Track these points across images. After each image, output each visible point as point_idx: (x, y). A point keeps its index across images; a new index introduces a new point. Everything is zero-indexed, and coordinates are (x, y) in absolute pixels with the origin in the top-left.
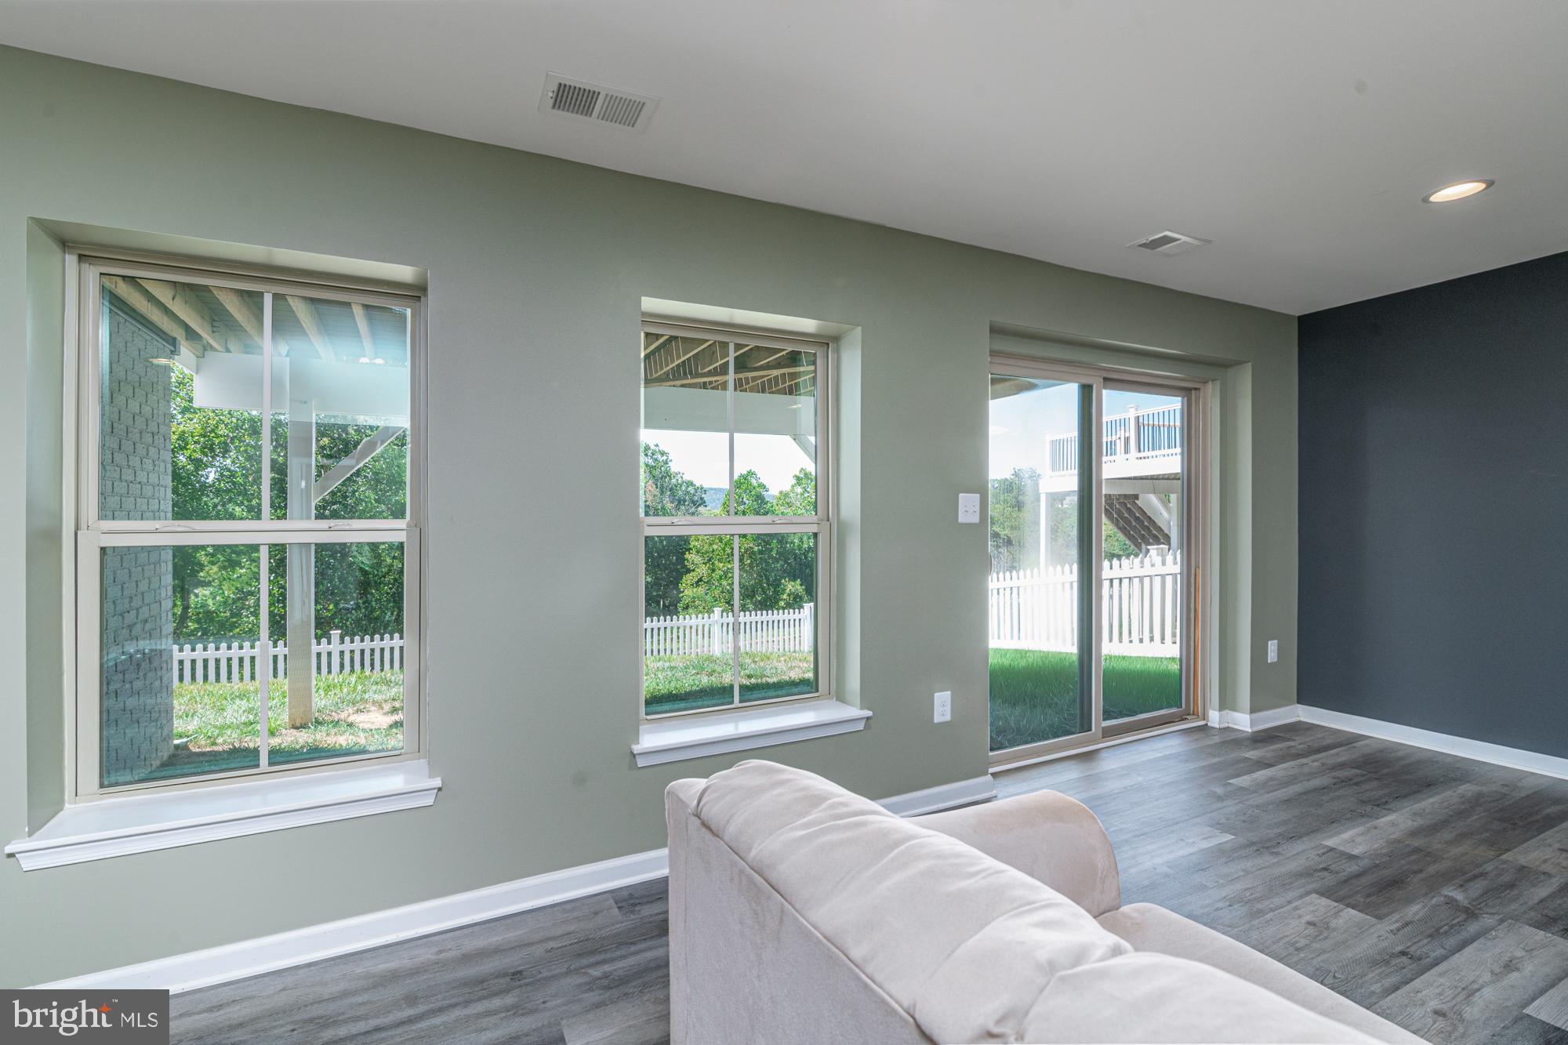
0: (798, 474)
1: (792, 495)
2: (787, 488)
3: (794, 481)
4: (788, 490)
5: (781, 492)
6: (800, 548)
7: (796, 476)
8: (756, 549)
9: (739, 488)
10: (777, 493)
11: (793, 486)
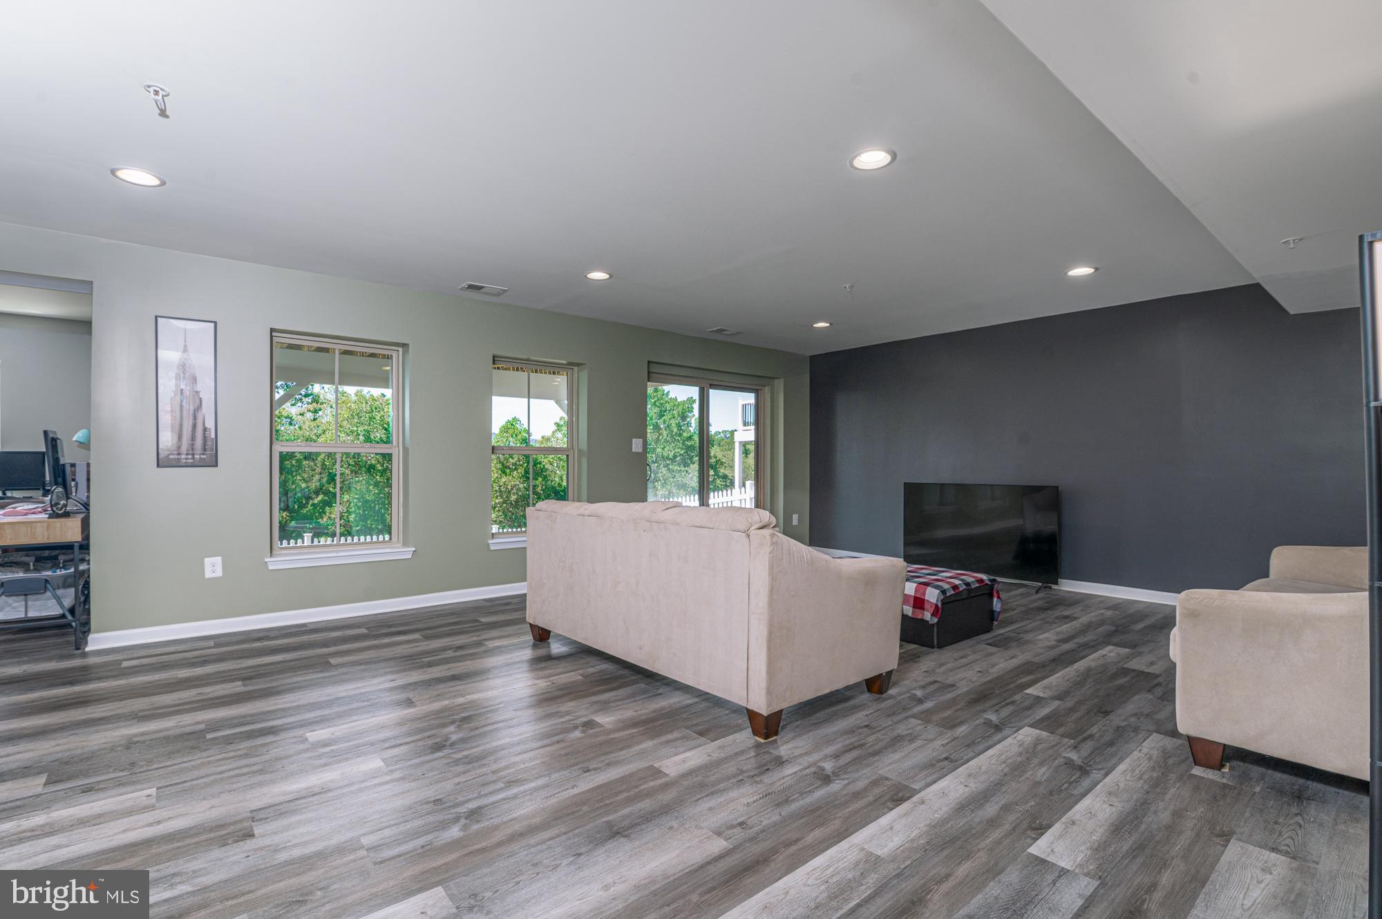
0: (558, 421)
1: (553, 439)
2: (549, 433)
3: (555, 428)
4: (549, 435)
5: (543, 437)
6: (560, 485)
7: (556, 423)
8: (521, 486)
9: (507, 432)
10: (539, 438)
11: (554, 432)
